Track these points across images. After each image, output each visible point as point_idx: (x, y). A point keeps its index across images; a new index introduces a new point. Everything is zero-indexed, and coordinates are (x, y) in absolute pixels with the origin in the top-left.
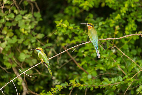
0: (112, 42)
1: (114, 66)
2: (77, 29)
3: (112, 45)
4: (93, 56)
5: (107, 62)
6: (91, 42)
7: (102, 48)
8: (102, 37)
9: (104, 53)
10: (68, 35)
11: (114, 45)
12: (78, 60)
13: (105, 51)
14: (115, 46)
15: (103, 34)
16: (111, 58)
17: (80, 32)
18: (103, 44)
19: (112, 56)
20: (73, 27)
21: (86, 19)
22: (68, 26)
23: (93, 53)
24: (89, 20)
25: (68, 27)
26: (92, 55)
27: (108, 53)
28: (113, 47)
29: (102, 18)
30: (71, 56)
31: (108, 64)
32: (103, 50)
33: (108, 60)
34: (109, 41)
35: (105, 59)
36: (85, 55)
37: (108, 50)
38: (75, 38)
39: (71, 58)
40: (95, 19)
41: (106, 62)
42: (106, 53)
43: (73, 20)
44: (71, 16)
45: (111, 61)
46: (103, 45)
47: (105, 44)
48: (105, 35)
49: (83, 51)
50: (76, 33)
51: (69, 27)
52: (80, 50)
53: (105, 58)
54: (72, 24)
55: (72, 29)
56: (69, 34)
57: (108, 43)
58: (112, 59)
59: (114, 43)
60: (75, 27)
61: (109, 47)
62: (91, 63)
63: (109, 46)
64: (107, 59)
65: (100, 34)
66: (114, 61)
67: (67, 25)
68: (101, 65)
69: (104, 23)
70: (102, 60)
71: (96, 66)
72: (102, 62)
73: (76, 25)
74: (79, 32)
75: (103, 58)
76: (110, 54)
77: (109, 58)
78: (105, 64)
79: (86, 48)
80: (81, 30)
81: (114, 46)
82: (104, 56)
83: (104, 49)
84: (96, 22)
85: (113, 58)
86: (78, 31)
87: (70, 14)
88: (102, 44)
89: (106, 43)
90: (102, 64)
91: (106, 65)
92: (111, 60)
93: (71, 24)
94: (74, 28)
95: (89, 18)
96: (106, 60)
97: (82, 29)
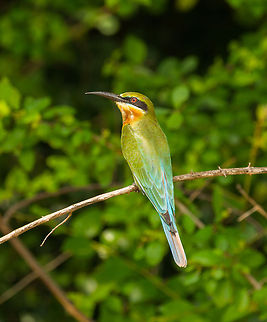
0: (239, 187)
1: (253, 309)
2: (63, 125)
3: (242, 202)
4: (143, 261)
5: (218, 290)
6: (137, 189)
7: (192, 219)
8: (192, 158)
9: (200, 244)
10: (17, 153)
11: (252, 202)
12: (64, 279)
13: (205, 231)
14: (257, 208)
15: (199, 145)
16: (237, 266)
17: (77, 141)
18: (194, 195)
19: (242, 259)
20: (42, 112)
21: (108, 69)
22: (13, 110)
23: (146, 245)
24: (124, 72)
25: (17, 116)
26: (139, 254)
27: (223, 243)
28: (246, 215)
29: (191, 63)
30: (30, 260)
31: (223, 298)
32: (197, 229)
33: (221, 281)
34: (225, 181)
35: (206, 276)
36: (103, 251)
37: (221, 228)
38: (53, 162)
39: (30, 271)
40: (153, 66)
41: (211, 287)
42: (211, 244)
43: (36, 77)
44: (26, 58)
45: (237, 286)
46: (197, 202)
47: (204, 197)
48: (207, 148)
49: (92, 231)
50: (56, 144)
51: (23, 113)
52: (78, 224)
53: (205, 269)
54: (36, 97)
55: (35, 125)
56: (24, 150)
57: (219, 192)
58: (243, 275)
59: (252, 193)
60: (50, 114)
61: (225, 214)
62: (135, 293)
63: (224, 209)
64: (218, 274)
65: (182, 142)
66: (253, 281)
67: (8, 104)
68: (185, 305)
69: (198, 86)
70: (190, 281)
71: (162, 309)
72: (191, 289)
73: (55, 104)
74: (69, 138)
75: (194, 271)
76: (229, 247)
77: (228, 270)
78: (207, 298)
79: (110, 216)
80: (81, 128)
81: (249, 207)
82: (203, 259)
83: (201, 225)
84: (158, 81)
85: (246, 270)
86: (65, 132)
87: (19, 49)
88: (187, 196)
89: (208, 191)
90: (190, 297)
91: (213, 306)
92: (237, 277)
93: (29, 100)
94: (44, 120)
95: (123, 60)
96: (211, 278)
97: (87, 124)
